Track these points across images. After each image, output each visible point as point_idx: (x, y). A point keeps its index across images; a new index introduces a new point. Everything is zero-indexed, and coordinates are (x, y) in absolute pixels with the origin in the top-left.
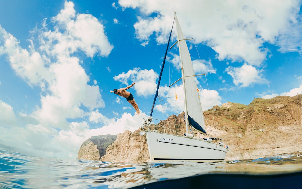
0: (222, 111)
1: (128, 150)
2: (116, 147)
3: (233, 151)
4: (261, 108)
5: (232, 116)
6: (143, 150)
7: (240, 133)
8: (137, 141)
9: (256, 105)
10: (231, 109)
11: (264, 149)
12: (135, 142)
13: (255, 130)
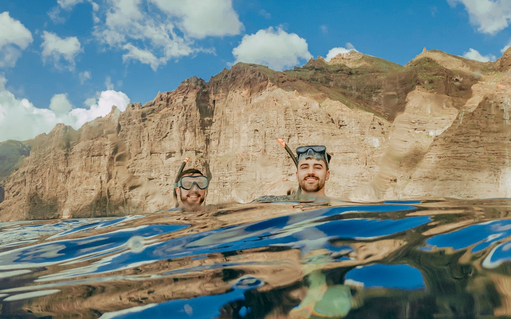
0: (334, 74)
1: (64, 182)
2: (30, 175)
3: (354, 181)
4: (437, 77)
5: (358, 90)
6: (108, 181)
7: (377, 136)
8: (91, 154)
9: (425, 68)
10: (357, 72)
11: (435, 181)
12: (84, 157)
13: (417, 132)
